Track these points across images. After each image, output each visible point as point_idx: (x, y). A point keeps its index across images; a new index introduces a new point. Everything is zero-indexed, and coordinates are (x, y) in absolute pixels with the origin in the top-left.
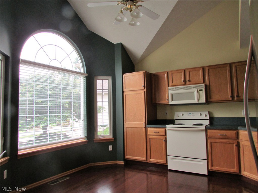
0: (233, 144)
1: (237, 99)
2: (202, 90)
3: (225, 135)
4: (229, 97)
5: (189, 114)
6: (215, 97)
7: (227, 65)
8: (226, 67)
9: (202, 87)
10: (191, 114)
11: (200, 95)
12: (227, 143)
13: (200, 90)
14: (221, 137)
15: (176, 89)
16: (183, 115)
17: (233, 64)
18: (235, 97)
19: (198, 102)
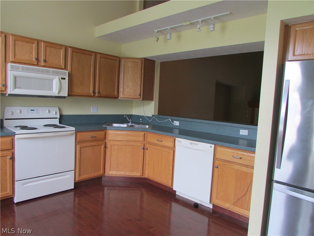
0: (102, 145)
1: (98, 96)
2: (64, 79)
3: (95, 137)
4: (91, 92)
5: (31, 110)
6: (77, 90)
7: (92, 53)
8: (92, 55)
9: (65, 74)
10: (34, 110)
11: (62, 85)
12: (96, 146)
13: (62, 78)
14: (92, 139)
15: (23, 68)
16: (21, 112)
17: (98, 54)
18: (96, 93)
19: (58, 94)
